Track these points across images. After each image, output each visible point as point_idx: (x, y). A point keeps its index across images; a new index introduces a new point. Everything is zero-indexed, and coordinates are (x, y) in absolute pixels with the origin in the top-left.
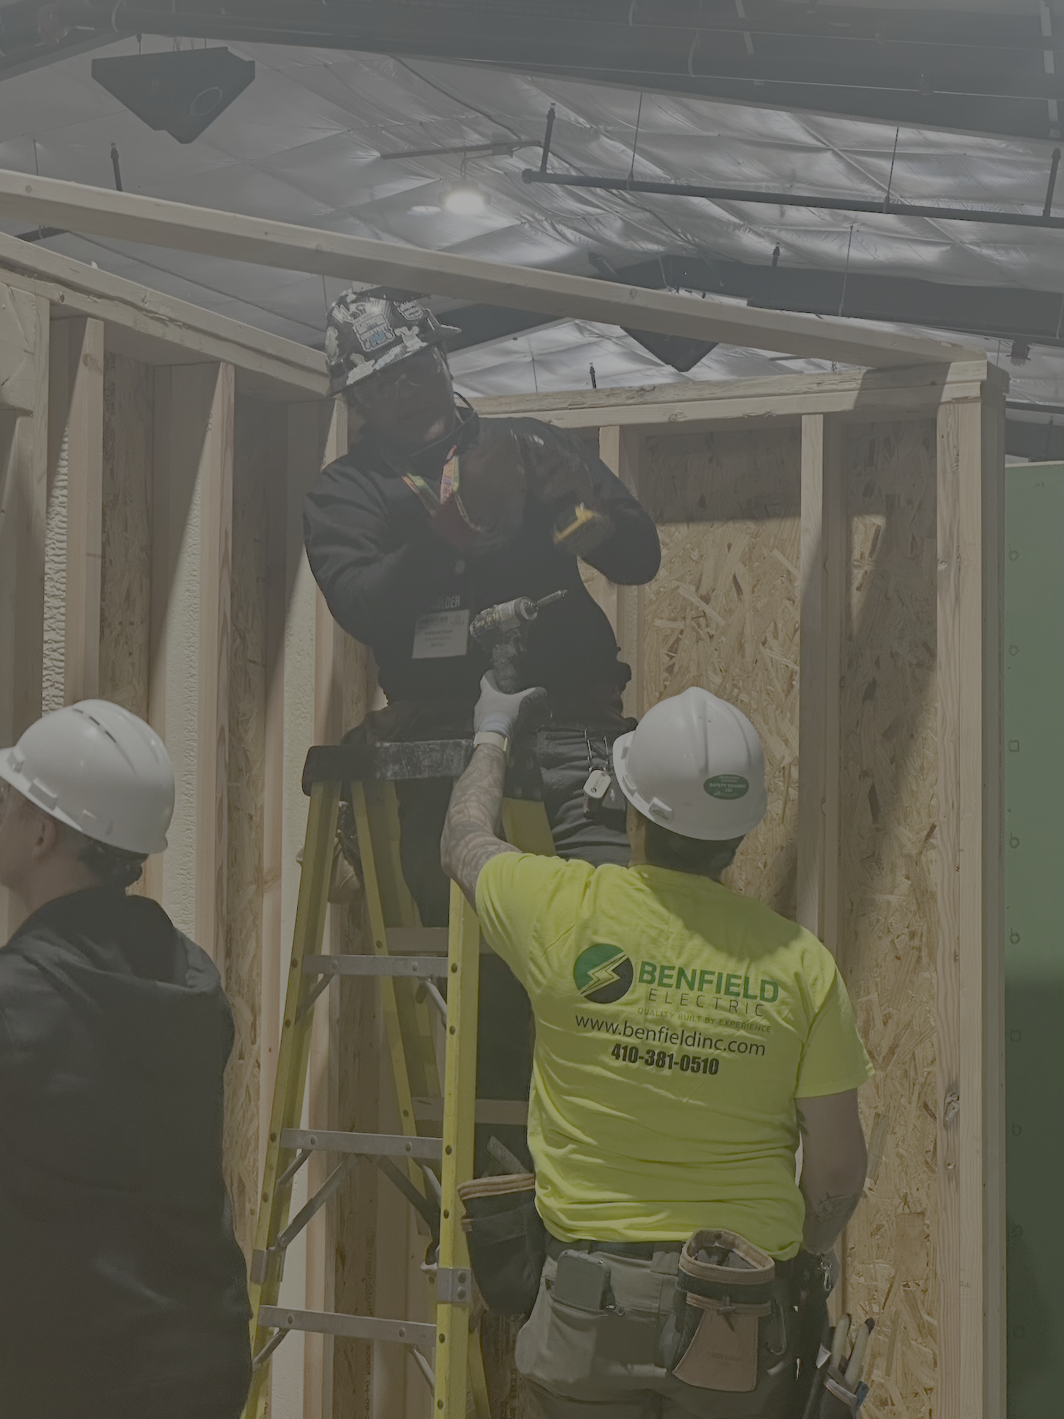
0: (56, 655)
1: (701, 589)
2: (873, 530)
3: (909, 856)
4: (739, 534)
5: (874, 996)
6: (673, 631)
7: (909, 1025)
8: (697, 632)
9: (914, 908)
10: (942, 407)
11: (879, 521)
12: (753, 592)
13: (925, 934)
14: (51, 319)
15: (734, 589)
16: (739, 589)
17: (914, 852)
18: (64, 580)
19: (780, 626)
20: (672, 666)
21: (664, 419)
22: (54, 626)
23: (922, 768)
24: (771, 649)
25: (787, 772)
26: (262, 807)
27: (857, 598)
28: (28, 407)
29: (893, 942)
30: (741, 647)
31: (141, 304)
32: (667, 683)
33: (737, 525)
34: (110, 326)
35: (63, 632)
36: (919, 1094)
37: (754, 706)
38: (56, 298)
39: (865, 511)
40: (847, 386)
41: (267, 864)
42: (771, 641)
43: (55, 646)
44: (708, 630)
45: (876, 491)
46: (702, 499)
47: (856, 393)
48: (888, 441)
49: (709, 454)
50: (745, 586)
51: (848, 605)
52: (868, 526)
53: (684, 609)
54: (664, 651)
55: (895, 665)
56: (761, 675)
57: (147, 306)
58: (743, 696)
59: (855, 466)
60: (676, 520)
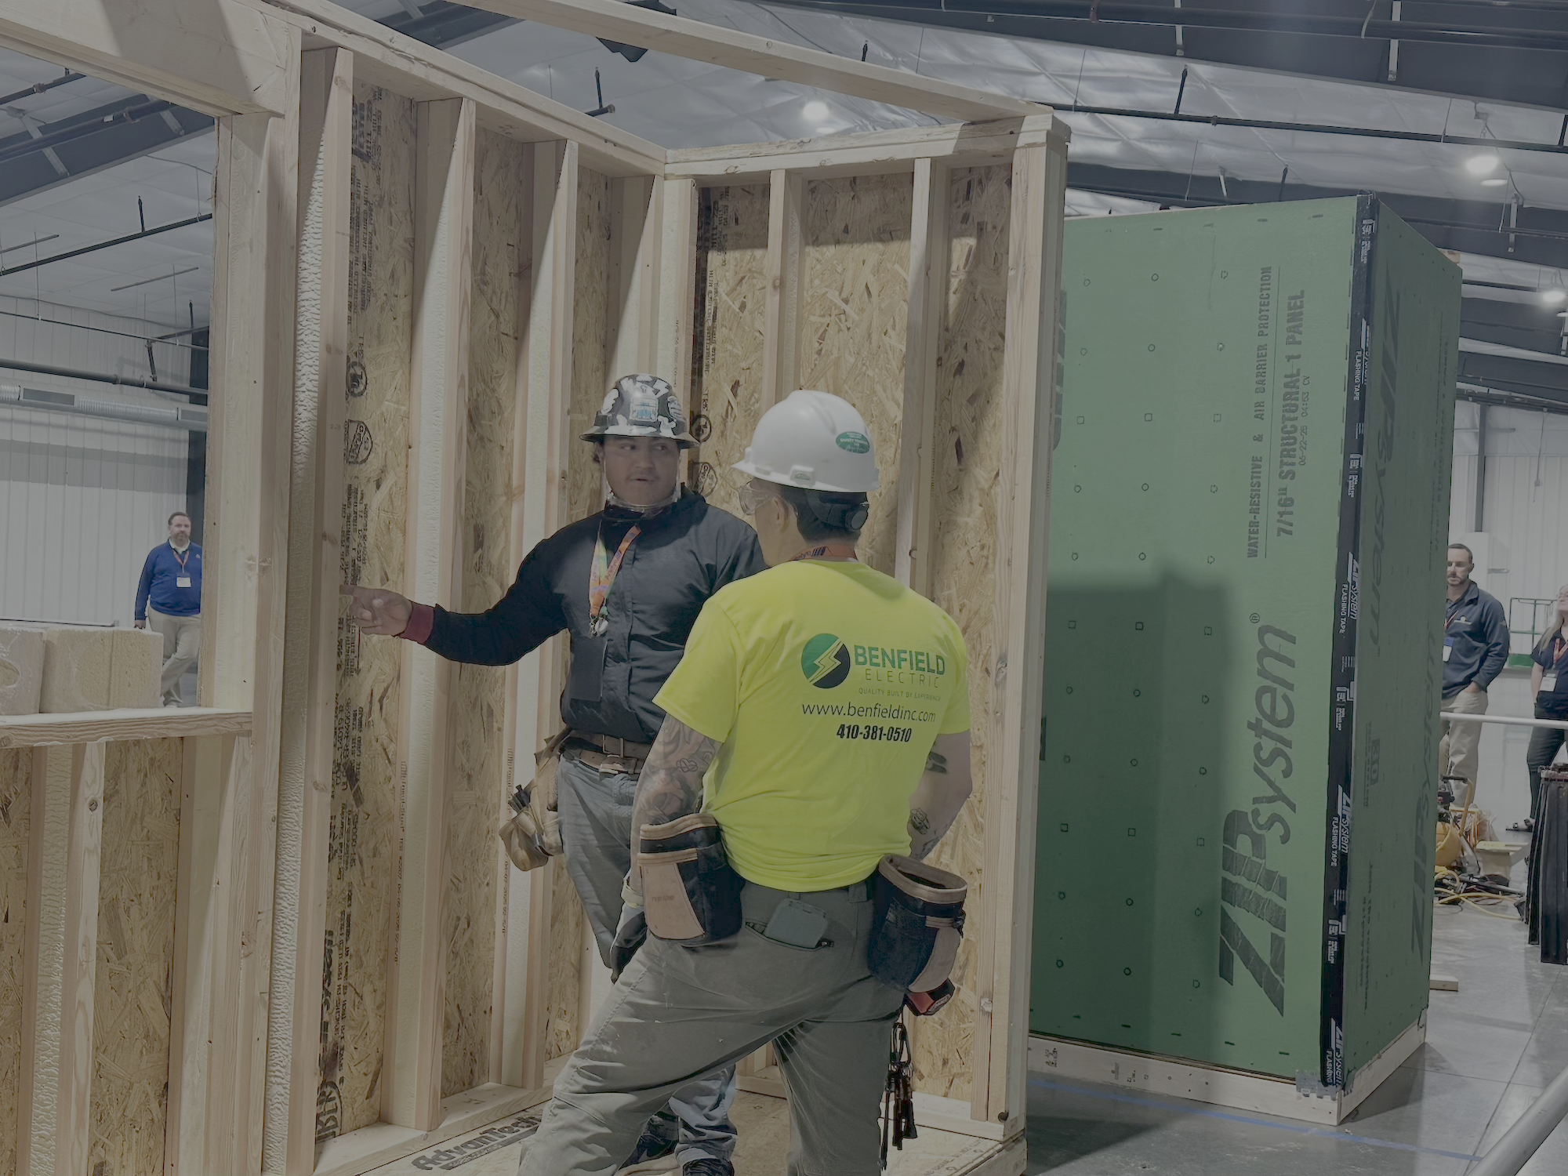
0: (314, 310)
1: (842, 294)
2: (967, 249)
3: (982, 490)
4: (871, 252)
5: (954, 591)
6: (822, 324)
7: (976, 613)
8: (839, 326)
9: (985, 527)
10: (1017, 150)
11: (972, 242)
12: (879, 296)
13: (991, 546)
14: (304, 45)
15: (866, 294)
16: (869, 293)
17: (986, 487)
18: (320, 252)
19: (897, 320)
20: (821, 350)
21: (817, 164)
22: (313, 288)
23: (994, 425)
24: (890, 337)
25: (898, 427)
26: (512, 441)
27: (953, 300)
28: (279, 110)
29: (968, 551)
30: (869, 335)
31: (388, 43)
32: (817, 362)
33: (870, 246)
34: (357, 55)
36: (983, 662)
37: (877, 379)
38: (309, 28)
39: (961, 234)
40: (949, 136)
41: (515, 482)
42: (890, 330)
43: (314, 303)
44: (847, 323)
45: (970, 220)
46: (846, 227)
47: (955, 141)
48: (980, 182)
49: (852, 194)
50: (874, 291)
51: (947, 306)
52: (963, 246)
53: (830, 309)
54: (815, 338)
55: (978, 349)
56: (882, 357)
57: (394, 45)
58: (870, 372)
59: (956, 201)
60: (827, 243)
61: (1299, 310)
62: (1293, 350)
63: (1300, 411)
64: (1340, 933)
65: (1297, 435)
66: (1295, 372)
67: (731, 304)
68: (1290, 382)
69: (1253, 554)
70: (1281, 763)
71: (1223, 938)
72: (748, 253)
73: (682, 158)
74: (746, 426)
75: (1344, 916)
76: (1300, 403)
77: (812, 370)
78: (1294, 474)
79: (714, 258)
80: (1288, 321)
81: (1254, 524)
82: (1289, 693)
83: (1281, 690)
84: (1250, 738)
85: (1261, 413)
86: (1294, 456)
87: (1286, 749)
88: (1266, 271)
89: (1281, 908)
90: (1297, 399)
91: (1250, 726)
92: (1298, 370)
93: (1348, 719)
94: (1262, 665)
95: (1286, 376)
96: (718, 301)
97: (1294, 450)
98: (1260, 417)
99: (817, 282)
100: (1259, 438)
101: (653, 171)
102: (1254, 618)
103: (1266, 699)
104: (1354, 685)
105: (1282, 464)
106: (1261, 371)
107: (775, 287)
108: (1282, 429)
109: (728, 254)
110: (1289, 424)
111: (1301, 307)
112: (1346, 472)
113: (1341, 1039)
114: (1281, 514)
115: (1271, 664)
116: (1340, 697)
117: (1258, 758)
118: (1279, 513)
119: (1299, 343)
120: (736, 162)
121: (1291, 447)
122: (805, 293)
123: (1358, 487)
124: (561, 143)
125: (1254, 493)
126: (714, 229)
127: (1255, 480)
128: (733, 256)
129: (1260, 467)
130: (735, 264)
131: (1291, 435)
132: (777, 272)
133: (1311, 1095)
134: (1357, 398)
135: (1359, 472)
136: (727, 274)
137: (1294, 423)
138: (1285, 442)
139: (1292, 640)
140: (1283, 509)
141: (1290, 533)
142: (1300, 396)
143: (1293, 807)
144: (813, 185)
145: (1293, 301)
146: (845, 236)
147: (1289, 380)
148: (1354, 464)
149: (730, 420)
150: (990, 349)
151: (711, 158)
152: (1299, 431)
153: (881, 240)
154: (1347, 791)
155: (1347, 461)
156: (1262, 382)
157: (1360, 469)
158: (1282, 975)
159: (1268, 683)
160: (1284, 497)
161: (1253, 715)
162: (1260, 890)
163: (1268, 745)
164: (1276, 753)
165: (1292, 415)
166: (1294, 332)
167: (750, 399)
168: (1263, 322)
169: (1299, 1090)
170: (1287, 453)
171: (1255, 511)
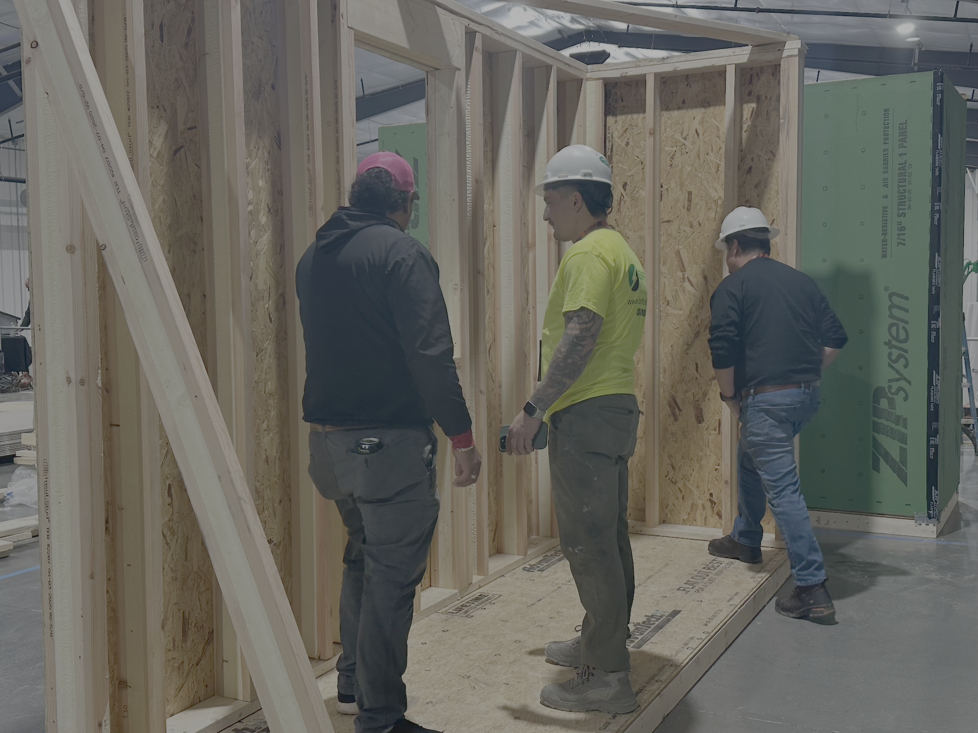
1: (683, 135)
2: (751, 109)
4: (698, 113)
6: (672, 151)
8: (682, 152)
10: (782, 59)
11: (754, 105)
12: (703, 135)
14: (466, 33)
15: (696, 134)
16: (698, 134)
18: (470, 134)
19: (714, 147)
20: (672, 164)
21: (672, 70)
23: (770, 198)
24: (710, 156)
25: (717, 202)
26: (528, 220)
27: (745, 135)
28: (459, 67)
30: (699, 156)
31: (493, 27)
32: (670, 171)
33: (697, 110)
34: (484, 36)
35: (470, 154)
37: (704, 178)
38: (467, 25)
39: (749, 102)
40: (744, 53)
41: (530, 241)
42: (710, 153)
44: (686, 150)
45: (753, 93)
46: (684, 100)
47: (748, 55)
48: (757, 74)
49: (687, 83)
50: (700, 133)
51: (741, 139)
52: (749, 108)
53: (676, 143)
54: (669, 159)
55: (759, 160)
56: (706, 166)
57: (495, 28)
58: (699, 174)
59: (744, 85)
60: (673, 109)
61: (904, 130)
62: (902, 151)
63: (907, 182)
64: (936, 443)
65: (906, 194)
66: (904, 162)
67: (620, 142)
68: (901, 167)
69: (884, 256)
70: (902, 361)
71: (874, 450)
72: (629, 116)
73: (596, 69)
74: (632, 205)
75: (938, 435)
76: (907, 178)
77: (667, 175)
78: (905, 214)
79: (611, 120)
80: (899, 136)
81: (884, 241)
82: (906, 326)
83: (901, 325)
84: (886, 350)
85: (886, 184)
86: (905, 205)
87: (905, 354)
88: (886, 110)
89: (904, 433)
90: (905, 176)
91: (885, 343)
92: (906, 161)
93: (937, 338)
94: (891, 312)
95: (899, 164)
96: (613, 142)
97: (905, 202)
98: (886, 186)
99: (668, 130)
100: (886, 197)
101: (582, 77)
102: (886, 289)
103: (894, 329)
104: (940, 319)
105: (899, 209)
106: (886, 161)
107: (650, 134)
108: (898, 191)
109: (618, 117)
110: (901, 189)
111: (906, 128)
112: (933, 212)
113: (937, 495)
114: (899, 235)
115: (896, 312)
116: (933, 326)
117: (890, 359)
118: (898, 234)
119: (906, 147)
120: (626, 70)
121: (903, 201)
122: (662, 135)
123: (939, 219)
124: (549, 68)
125: (884, 225)
126: (609, 104)
127: (884, 218)
128: (620, 118)
129: (887, 211)
130: (622, 122)
131: (901, 195)
132: (651, 126)
133: (922, 524)
134: (937, 174)
135: (939, 211)
136: (618, 127)
137: (904, 188)
138: (900, 198)
139: (907, 298)
140: (900, 232)
141: (904, 244)
142: (907, 174)
143: (910, 383)
144: (664, 80)
145: (901, 126)
146: (683, 105)
147: (901, 166)
148: (937, 208)
149: (622, 202)
150: (766, 160)
151: (612, 68)
152: (907, 192)
153: (704, 107)
154: (938, 373)
155: (933, 207)
156: (887, 168)
157: (940, 210)
158: (906, 466)
159: (895, 321)
160: (900, 226)
161: (887, 337)
162: (893, 426)
163: (895, 353)
164: (900, 356)
165: (903, 184)
166: (903, 141)
167: (633, 191)
168: (886, 137)
169: (916, 522)
170: (901, 204)
171: (884, 234)
